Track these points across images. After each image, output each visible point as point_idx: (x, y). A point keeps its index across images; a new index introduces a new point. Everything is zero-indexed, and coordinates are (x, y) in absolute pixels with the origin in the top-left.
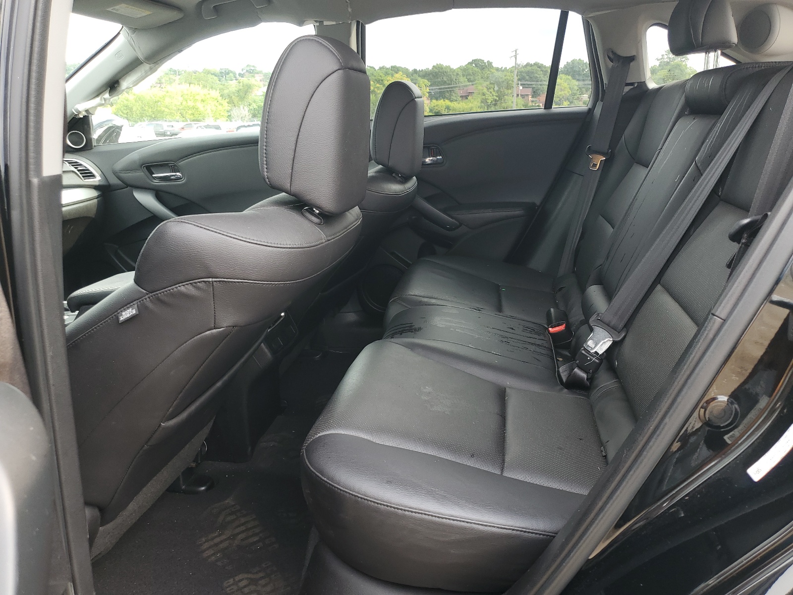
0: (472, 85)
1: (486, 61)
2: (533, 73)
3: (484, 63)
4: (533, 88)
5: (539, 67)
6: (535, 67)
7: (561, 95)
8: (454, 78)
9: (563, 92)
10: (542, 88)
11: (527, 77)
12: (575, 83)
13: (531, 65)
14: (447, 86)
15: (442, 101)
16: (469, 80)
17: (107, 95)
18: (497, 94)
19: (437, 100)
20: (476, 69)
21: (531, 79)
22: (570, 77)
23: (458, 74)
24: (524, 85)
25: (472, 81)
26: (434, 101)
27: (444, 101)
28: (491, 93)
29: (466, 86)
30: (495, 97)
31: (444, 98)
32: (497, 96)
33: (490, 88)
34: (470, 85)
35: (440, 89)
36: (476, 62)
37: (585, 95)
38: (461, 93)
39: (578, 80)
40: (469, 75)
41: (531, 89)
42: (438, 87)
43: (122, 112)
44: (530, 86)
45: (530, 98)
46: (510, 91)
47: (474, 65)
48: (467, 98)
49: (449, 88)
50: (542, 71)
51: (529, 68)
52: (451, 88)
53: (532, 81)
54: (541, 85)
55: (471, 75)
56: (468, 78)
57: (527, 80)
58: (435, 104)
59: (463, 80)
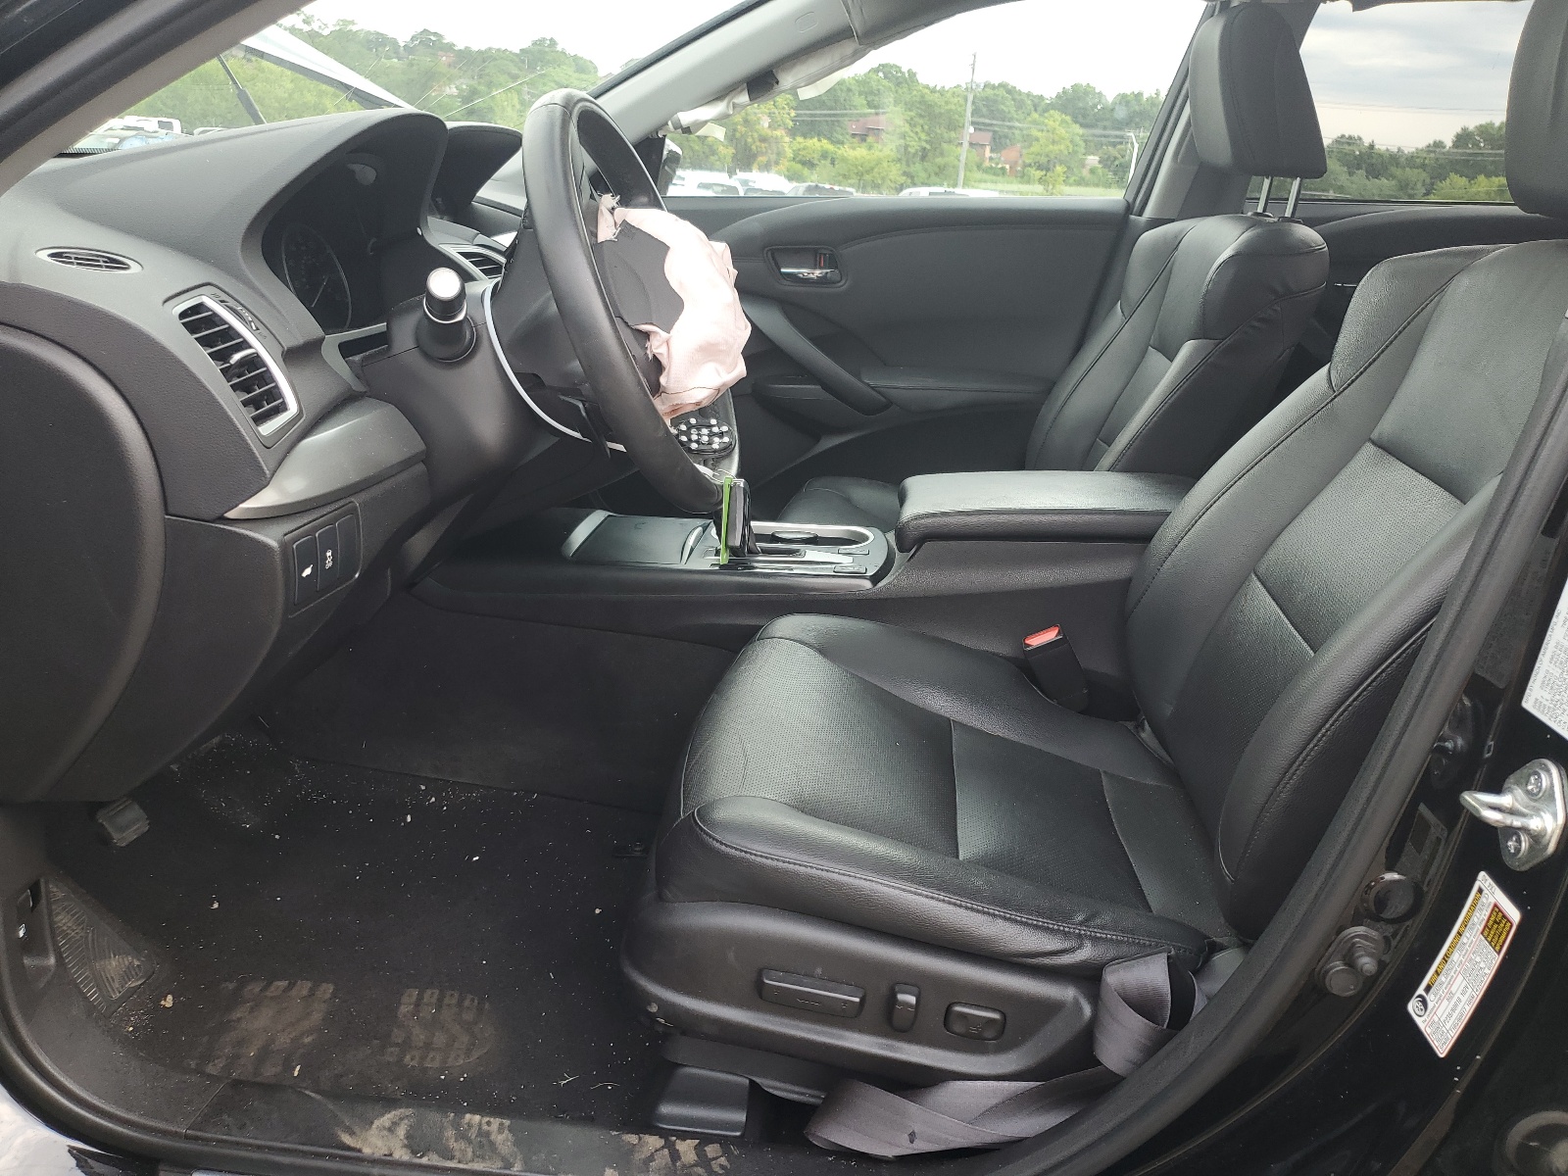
0: (877, 114)
1: (905, 70)
2: (995, 101)
3: (901, 72)
4: (995, 132)
5: (1009, 92)
6: (1002, 92)
7: (1051, 152)
8: (842, 96)
9: (1056, 148)
10: (1010, 135)
11: (984, 110)
12: (1078, 130)
13: (993, 87)
14: (825, 112)
15: (815, 140)
16: (870, 105)
17: (744, 98)
18: (928, 138)
19: (805, 138)
20: (885, 82)
21: (992, 114)
22: (1068, 118)
23: (849, 90)
24: (978, 123)
25: (875, 107)
26: (800, 139)
27: (819, 140)
28: (917, 133)
29: (865, 115)
30: (924, 144)
31: (820, 135)
32: (926, 141)
33: (915, 126)
34: (870, 113)
35: (812, 115)
36: (885, 70)
37: (1091, 157)
38: (853, 128)
39: (1082, 125)
40: (872, 93)
41: (991, 134)
42: (808, 112)
43: (164, 104)
44: (988, 128)
45: (988, 153)
46: (953, 135)
47: (881, 74)
48: (864, 140)
49: (830, 115)
50: (1014, 100)
51: (989, 92)
52: (834, 115)
53: (994, 119)
54: (1010, 128)
55: (875, 95)
56: (869, 99)
57: (983, 116)
58: (802, 146)
59: (859, 101)
